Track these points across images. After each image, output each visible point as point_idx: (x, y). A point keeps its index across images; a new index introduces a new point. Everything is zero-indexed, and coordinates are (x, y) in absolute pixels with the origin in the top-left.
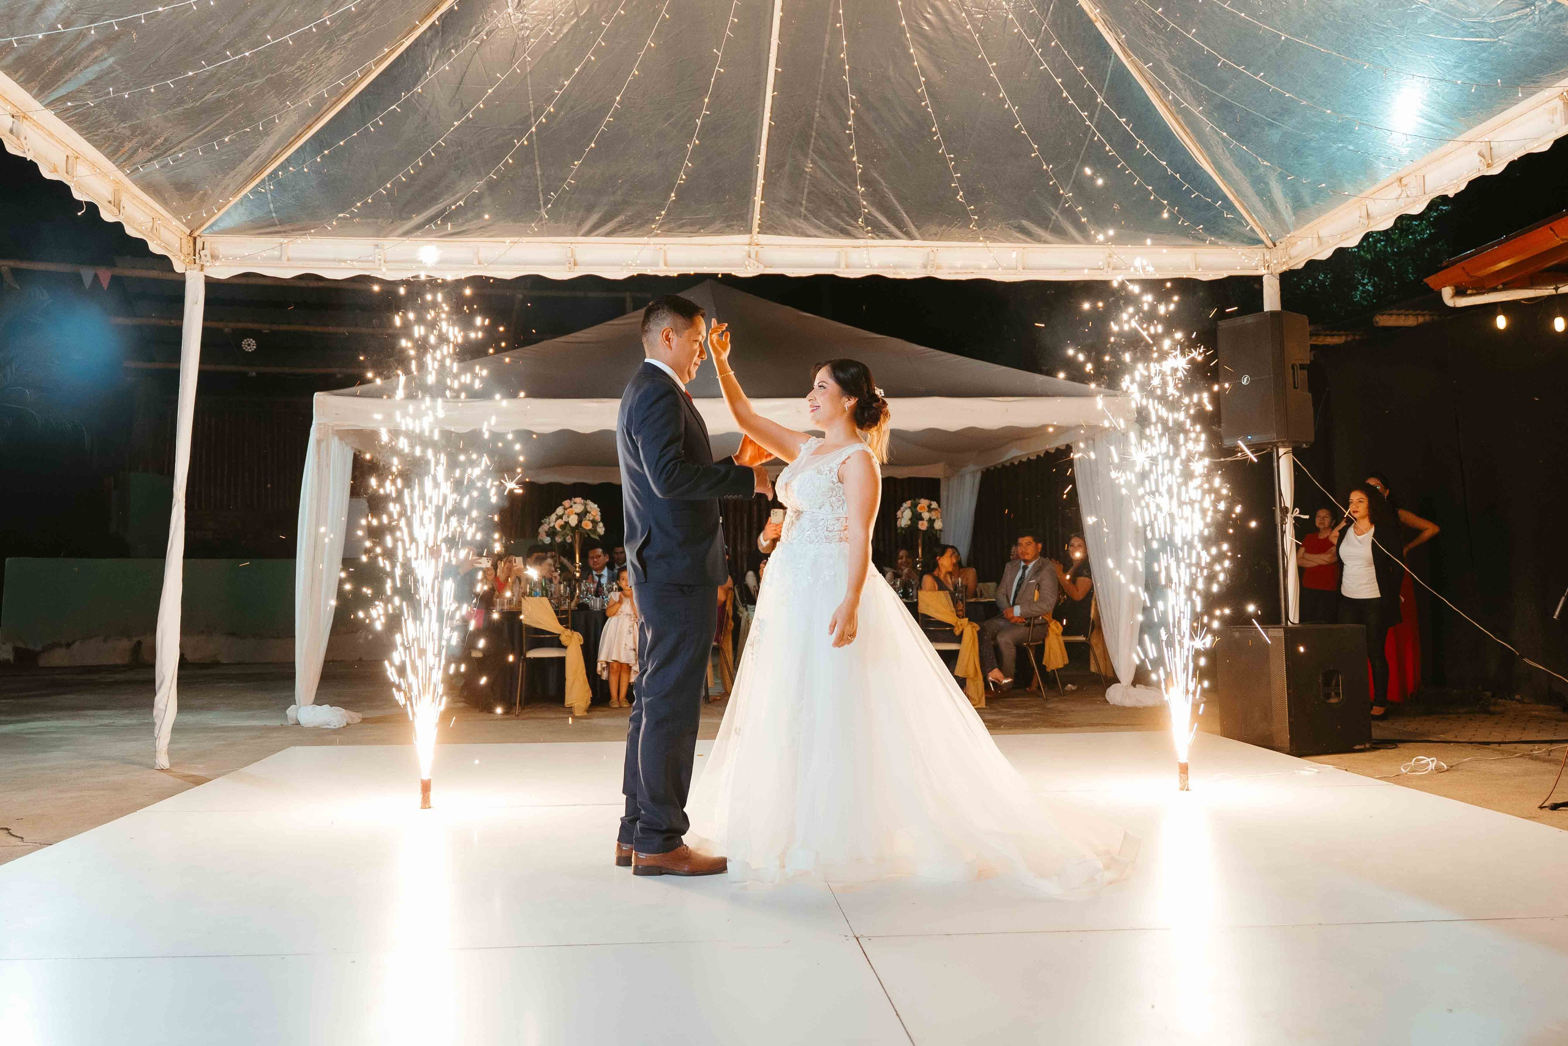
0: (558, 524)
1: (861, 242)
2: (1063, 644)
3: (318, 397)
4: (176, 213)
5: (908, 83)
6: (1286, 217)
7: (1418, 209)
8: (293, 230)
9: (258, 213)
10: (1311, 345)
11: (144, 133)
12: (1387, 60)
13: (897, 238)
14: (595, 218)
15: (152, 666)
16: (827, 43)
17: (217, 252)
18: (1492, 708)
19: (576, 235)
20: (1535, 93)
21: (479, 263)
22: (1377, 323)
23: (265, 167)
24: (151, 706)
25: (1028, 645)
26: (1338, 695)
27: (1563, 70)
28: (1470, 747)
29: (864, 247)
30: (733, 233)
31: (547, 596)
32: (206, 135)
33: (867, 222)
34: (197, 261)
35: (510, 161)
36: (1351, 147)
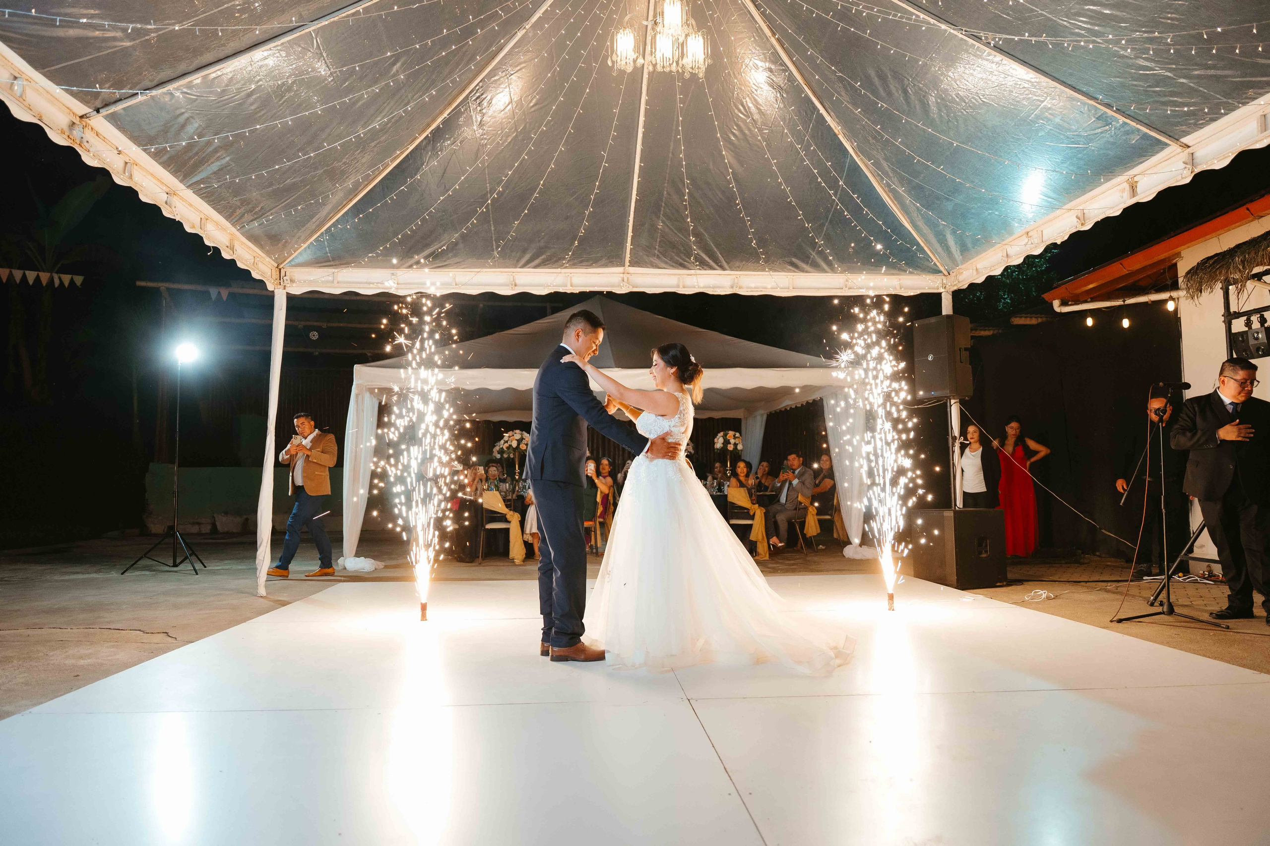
0: (505, 446)
1: (693, 272)
2: (817, 522)
3: (357, 367)
4: (268, 253)
5: (722, 173)
6: (956, 256)
7: (1038, 251)
8: (341, 264)
9: (319, 254)
10: (971, 336)
11: (248, 204)
12: (1019, 159)
13: (715, 269)
14: (527, 257)
15: (255, 533)
16: (671, 148)
17: (294, 278)
18: (1082, 561)
19: (516, 267)
20: (1112, 179)
21: (456, 285)
22: (1012, 322)
23: (324, 225)
24: (254, 557)
25: (795, 521)
26: (986, 552)
27: (1129, 165)
28: (1068, 584)
29: (694, 275)
30: (613, 266)
31: (498, 490)
32: (285, 206)
33: (696, 259)
34: (282, 283)
35: (475, 221)
36: (997, 213)
